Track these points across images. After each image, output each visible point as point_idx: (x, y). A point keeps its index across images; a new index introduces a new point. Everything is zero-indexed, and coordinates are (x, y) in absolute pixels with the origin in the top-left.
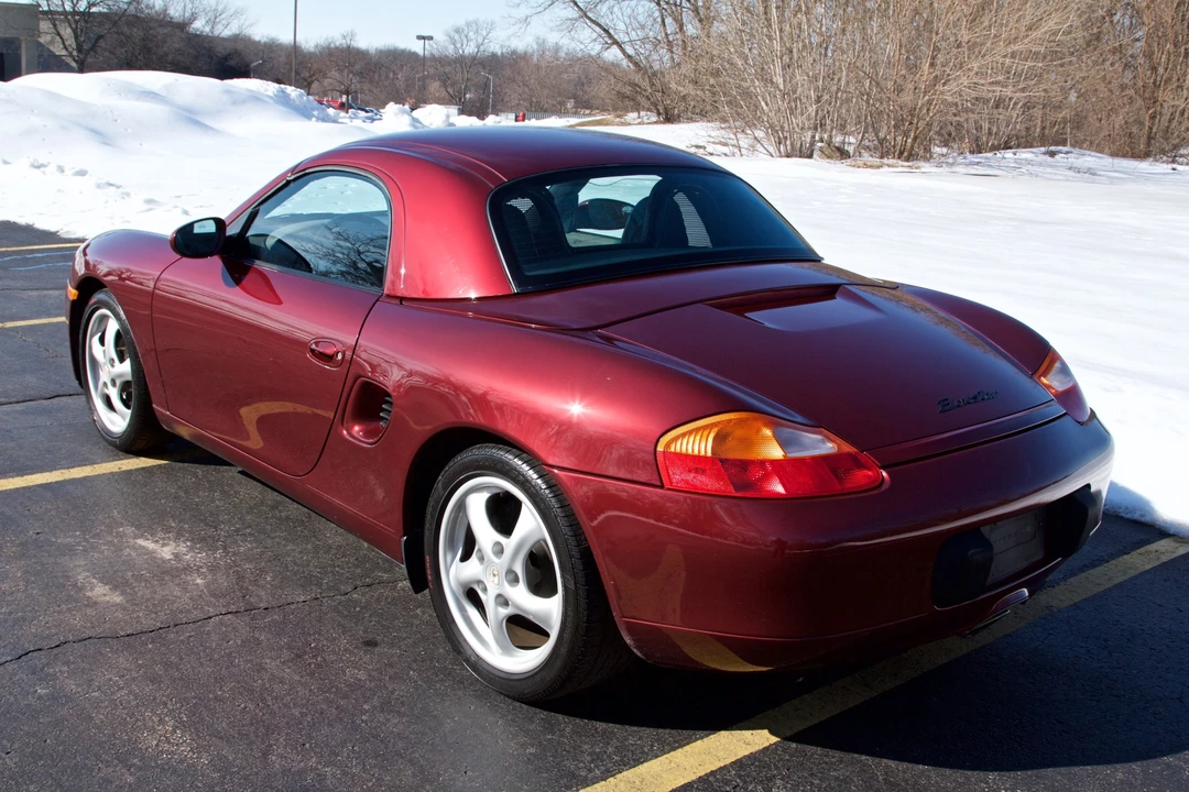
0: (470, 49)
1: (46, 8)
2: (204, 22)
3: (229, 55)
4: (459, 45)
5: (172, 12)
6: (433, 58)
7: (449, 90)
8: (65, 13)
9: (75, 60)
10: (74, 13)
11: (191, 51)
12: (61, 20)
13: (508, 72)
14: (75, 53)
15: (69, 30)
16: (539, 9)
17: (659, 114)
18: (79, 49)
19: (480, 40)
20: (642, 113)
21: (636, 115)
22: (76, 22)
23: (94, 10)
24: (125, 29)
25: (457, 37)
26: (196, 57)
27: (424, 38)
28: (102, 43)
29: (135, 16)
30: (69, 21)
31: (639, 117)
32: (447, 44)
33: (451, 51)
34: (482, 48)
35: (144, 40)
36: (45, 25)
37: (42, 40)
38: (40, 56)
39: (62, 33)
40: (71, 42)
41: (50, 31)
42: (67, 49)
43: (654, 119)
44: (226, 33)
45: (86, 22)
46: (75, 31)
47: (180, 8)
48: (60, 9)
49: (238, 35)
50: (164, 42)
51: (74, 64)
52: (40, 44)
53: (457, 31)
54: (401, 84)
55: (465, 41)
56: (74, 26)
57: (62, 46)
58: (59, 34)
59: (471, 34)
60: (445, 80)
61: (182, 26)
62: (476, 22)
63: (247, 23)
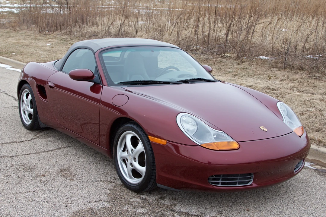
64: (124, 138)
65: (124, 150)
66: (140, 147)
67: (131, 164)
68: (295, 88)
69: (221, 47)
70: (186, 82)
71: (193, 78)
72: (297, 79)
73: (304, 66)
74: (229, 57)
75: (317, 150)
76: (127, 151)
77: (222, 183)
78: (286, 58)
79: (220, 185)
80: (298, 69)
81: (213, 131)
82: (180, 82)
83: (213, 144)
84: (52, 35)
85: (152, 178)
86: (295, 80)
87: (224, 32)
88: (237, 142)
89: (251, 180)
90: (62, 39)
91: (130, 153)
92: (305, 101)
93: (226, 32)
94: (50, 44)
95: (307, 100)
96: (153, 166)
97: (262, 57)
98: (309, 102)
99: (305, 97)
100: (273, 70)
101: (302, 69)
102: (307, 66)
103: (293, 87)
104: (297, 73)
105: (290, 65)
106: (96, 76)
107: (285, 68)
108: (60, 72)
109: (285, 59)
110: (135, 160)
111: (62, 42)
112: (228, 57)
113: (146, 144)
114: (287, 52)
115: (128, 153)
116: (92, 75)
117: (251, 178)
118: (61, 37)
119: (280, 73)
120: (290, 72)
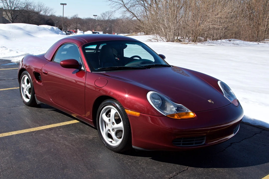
0: (107, 18)
1: (4, 9)
2: (43, 12)
3: (49, 20)
4: (104, 17)
5: (35, 10)
6: (98, 20)
7: (102, 28)
8: (9, 10)
9: (11, 21)
10: (11, 10)
11: (39, 19)
12: (8, 12)
13: (115, 23)
14: (11, 19)
15: (10, 14)
16: (117, 9)
17: (145, 33)
18: (12, 19)
19: (109, 16)
20: (142, 33)
21: (140, 33)
22: (12, 12)
23: (16, 9)
24: (23, 14)
25: (103, 15)
26: (41, 20)
27: (95, 16)
28: (18, 17)
29: (26, 11)
30: (10, 12)
31: (141, 34)
32: (101, 17)
33: (102, 19)
34: (109, 18)
35: (28, 16)
36: (4, 13)
37: (3, 16)
38: (3, 20)
39: (8, 15)
40: (10, 17)
41: (5, 14)
42: (9, 18)
43: (144, 34)
44: (49, 15)
45: (14, 12)
46: (11, 14)
47: (37, 9)
48: (8, 9)
49: (52, 15)
50: (33, 16)
51: (11, 22)
52: (3, 17)
53: (104, 14)
54: (91, 27)
55: (105, 16)
56: (11, 13)
57: (8, 18)
58: (7, 15)
59: (107, 15)
60: (101, 25)
61: (37, 13)
62: (108, 12)
63: (54, 12)
79: (181, 146)
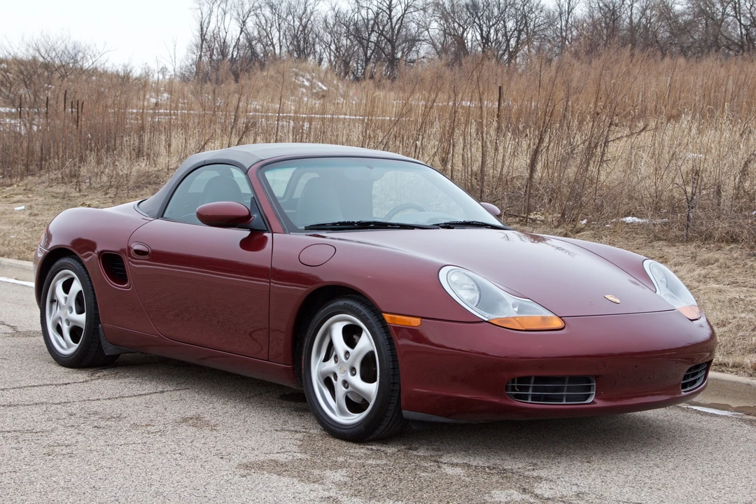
64: (328, 331)
65: (326, 359)
66: (365, 342)
67: (345, 383)
68: (710, 278)
69: (517, 199)
70: (449, 226)
71: (462, 221)
72: (717, 261)
73: (737, 230)
74: (541, 221)
75: (748, 385)
76: (336, 357)
77: (535, 398)
78: (691, 214)
80: (721, 240)
81: (511, 299)
82: (436, 226)
83: (513, 320)
84: (18, 186)
85: (392, 401)
86: (713, 264)
87: (523, 161)
88: (560, 317)
89: (591, 393)
90: (55, 195)
91: (341, 360)
92: (730, 301)
93: (528, 161)
94: (23, 207)
95: (738, 297)
96: (394, 375)
97: (629, 219)
98: (741, 302)
99: (734, 293)
100: (657, 245)
101: (733, 239)
102: (745, 231)
103: (704, 277)
104: (720, 249)
105: (701, 233)
106: (255, 216)
107: (688, 240)
108: (159, 222)
109: (688, 216)
110: (354, 372)
111: (58, 202)
112: (539, 222)
113: (378, 333)
114: (692, 198)
115: (336, 362)
116: (247, 213)
117: (592, 388)
118: (50, 189)
119: (677, 250)
120: (702, 248)
